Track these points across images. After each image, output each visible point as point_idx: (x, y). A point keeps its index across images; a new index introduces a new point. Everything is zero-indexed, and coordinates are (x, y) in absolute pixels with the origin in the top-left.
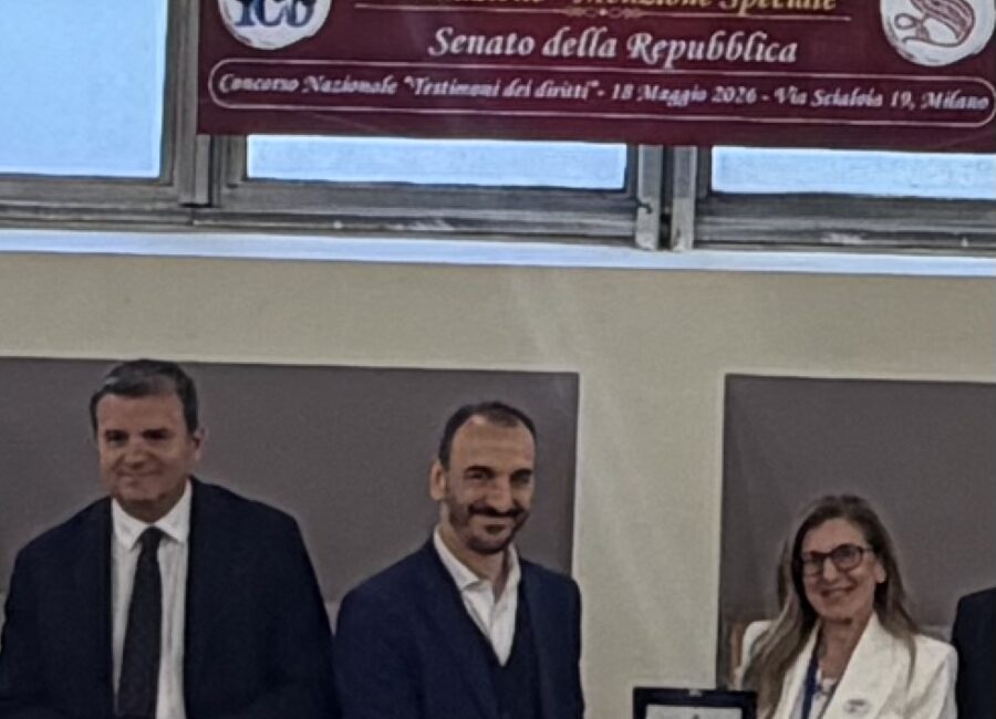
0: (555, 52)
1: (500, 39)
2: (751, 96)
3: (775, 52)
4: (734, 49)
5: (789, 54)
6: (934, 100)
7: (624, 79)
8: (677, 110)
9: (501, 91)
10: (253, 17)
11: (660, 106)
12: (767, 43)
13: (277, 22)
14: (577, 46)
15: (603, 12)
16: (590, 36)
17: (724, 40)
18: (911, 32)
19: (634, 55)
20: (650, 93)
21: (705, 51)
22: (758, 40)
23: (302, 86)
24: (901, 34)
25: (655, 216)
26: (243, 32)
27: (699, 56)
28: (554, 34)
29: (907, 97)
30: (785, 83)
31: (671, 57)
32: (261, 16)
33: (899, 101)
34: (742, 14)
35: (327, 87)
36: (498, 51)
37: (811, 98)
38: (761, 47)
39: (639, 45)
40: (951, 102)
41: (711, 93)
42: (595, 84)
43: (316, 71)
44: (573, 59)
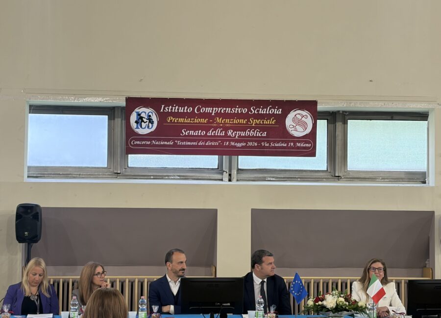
0: (210, 134)
1: (197, 132)
2: (256, 144)
3: (261, 134)
4: (252, 133)
5: (265, 134)
6: (298, 145)
7: (226, 141)
8: (239, 148)
9: (198, 144)
10: (139, 127)
11: (235, 147)
12: (259, 132)
13: (145, 128)
14: (215, 133)
15: (221, 125)
16: (218, 130)
17: (250, 131)
18: (293, 129)
19: (229, 135)
20: (233, 144)
21: (245, 134)
22: (257, 131)
23: (151, 143)
24: (291, 129)
25: (228, 174)
26: (137, 130)
27: (244, 135)
28: (210, 130)
29: (292, 144)
30: (264, 141)
31: (237, 135)
32: (141, 127)
33: (290, 145)
34: (253, 125)
35: (157, 143)
36: (197, 134)
37: (270, 144)
38: (258, 133)
39: (230, 133)
40: (302, 145)
41: (247, 144)
42: (220, 142)
43: (154, 139)
44: (215, 136)
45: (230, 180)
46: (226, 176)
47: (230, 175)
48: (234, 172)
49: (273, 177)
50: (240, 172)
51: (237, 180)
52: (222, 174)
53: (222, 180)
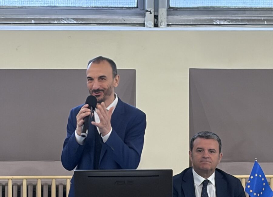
25: (153, 15)
45: (156, 25)
46: (149, 19)
47: (156, 17)
48: (163, 12)
49: (225, 20)
50: (172, 12)
51: (168, 25)
52: (144, 15)
53: (143, 25)
